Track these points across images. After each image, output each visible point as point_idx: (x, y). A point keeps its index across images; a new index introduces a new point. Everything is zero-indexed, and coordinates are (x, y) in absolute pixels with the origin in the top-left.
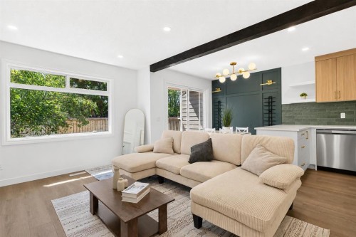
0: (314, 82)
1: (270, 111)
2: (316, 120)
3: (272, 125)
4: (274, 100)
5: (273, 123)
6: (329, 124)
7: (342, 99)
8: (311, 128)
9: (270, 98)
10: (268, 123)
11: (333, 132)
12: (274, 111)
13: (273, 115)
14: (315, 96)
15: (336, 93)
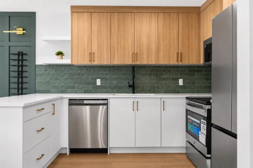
0: (69, 38)
1: (21, 74)
2: (74, 87)
3: (22, 94)
4: (25, 57)
5: (24, 91)
6: (86, 92)
7: (96, 63)
8: (62, 98)
9: (21, 54)
10: (16, 91)
11: (85, 102)
12: (25, 74)
13: (25, 80)
14: (70, 57)
15: (90, 54)
